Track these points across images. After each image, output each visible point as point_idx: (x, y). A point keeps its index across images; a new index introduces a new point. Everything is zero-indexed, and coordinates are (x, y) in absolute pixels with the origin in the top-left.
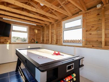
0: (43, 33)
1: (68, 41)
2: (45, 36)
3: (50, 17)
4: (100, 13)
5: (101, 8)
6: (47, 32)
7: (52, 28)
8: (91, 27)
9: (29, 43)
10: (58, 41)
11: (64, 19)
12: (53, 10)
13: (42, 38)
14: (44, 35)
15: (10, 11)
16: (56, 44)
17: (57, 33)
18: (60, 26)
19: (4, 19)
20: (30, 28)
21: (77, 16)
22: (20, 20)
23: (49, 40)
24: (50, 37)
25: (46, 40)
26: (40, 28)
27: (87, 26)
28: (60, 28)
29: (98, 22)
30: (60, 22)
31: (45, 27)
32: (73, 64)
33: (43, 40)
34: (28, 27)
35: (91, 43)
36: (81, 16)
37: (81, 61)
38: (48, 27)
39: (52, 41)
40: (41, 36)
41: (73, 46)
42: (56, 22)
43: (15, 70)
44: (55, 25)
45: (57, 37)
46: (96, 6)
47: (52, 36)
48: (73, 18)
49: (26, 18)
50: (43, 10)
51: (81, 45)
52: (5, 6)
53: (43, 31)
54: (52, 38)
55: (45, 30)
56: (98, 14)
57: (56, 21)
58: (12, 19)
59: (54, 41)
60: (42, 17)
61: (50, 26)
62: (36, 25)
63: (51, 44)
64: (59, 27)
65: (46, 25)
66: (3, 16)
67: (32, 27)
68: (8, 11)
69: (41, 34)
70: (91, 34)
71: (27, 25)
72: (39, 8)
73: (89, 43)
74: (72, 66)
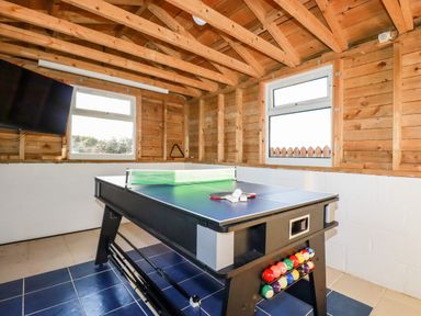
0: (194, 122)
1: (282, 153)
2: (201, 132)
3: (221, 65)
4: (388, 62)
5: (391, 45)
6: (209, 119)
7: (226, 104)
8: (359, 106)
9: (138, 160)
10: (251, 149)
11: (273, 75)
12: (234, 39)
13: (187, 139)
14: (198, 130)
16: (245, 161)
17: (245, 124)
18: (256, 99)
19: (41, 63)
20: (143, 102)
21: (316, 66)
22: (108, 69)
23: (215, 148)
24: (221, 138)
25: (206, 148)
26: (180, 103)
27: (349, 101)
28: (257, 107)
29: (382, 88)
30: (258, 84)
31: (202, 102)
33: (194, 149)
34: (134, 98)
35: (359, 158)
36: (328, 68)
37: (328, 208)
38: (212, 102)
39: (226, 151)
40: (186, 132)
41: (304, 168)
42: (244, 85)
44: (240, 94)
45: (245, 137)
46: (375, 37)
47: (226, 134)
48: (302, 70)
49: (131, 65)
50: (196, 37)
51: (327, 163)
52: (50, 14)
53: (194, 115)
54: (226, 140)
55: (201, 112)
56: (383, 64)
57: (244, 81)
58: (74, 65)
59: (235, 151)
60: (193, 62)
61: (221, 97)
62: (166, 92)
63: (224, 161)
64: (253, 103)
65: (205, 92)
66: (41, 52)
67: (152, 98)
68: (62, 36)
69: (186, 126)
70: (358, 128)
71: (132, 90)
72: (182, 29)
73: (352, 158)
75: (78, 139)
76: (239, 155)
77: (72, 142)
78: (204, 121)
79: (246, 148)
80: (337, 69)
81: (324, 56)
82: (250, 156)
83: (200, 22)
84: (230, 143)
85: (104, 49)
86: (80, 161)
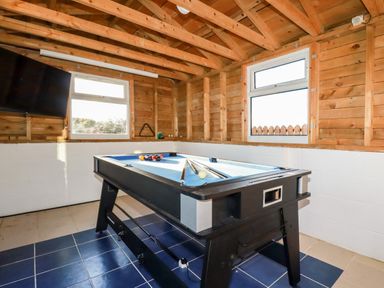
0: (182, 104)
1: (264, 131)
2: (189, 113)
3: (206, 51)
4: (361, 44)
5: (364, 28)
6: (196, 101)
7: (212, 87)
8: (333, 87)
9: (132, 140)
10: (234, 128)
11: (254, 58)
12: (216, 26)
13: (176, 120)
14: (186, 111)
15: (72, 26)
16: (229, 140)
17: (229, 105)
18: (239, 81)
19: (42, 52)
20: (135, 86)
21: (293, 49)
22: (103, 56)
23: (201, 128)
24: (207, 118)
25: (193, 128)
26: (169, 87)
27: (325, 82)
28: (240, 89)
29: (355, 69)
30: (240, 67)
31: (189, 85)
32: (281, 187)
33: (182, 129)
34: (127, 82)
35: (334, 135)
36: (305, 51)
37: (301, 180)
38: (199, 85)
39: (211, 130)
40: (176, 114)
41: (282, 145)
42: (228, 68)
43: (95, 227)
44: (224, 78)
45: (229, 117)
46: (349, 21)
47: (211, 114)
48: (280, 54)
49: (123, 52)
50: (182, 25)
51: (304, 140)
52: (48, 8)
53: (182, 97)
54: (211, 120)
55: (189, 95)
56: (357, 46)
57: (227, 64)
58: (72, 54)
59: (220, 130)
60: (179, 48)
61: (207, 80)
62: (156, 76)
63: (210, 139)
64: (236, 85)
65: (191, 76)
66: (41, 42)
67: (143, 82)
68: (60, 27)
69: (175, 108)
70: (333, 107)
71: (125, 76)
72: (169, 17)
73: (328, 135)
74: (277, 193)
75: (78, 121)
76: (224, 134)
77: (73, 123)
78: (191, 102)
79: (230, 126)
80: (313, 52)
81: (301, 40)
82: (233, 134)
83: (184, 11)
84: (215, 123)
85: (98, 38)
86: (80, 141)
